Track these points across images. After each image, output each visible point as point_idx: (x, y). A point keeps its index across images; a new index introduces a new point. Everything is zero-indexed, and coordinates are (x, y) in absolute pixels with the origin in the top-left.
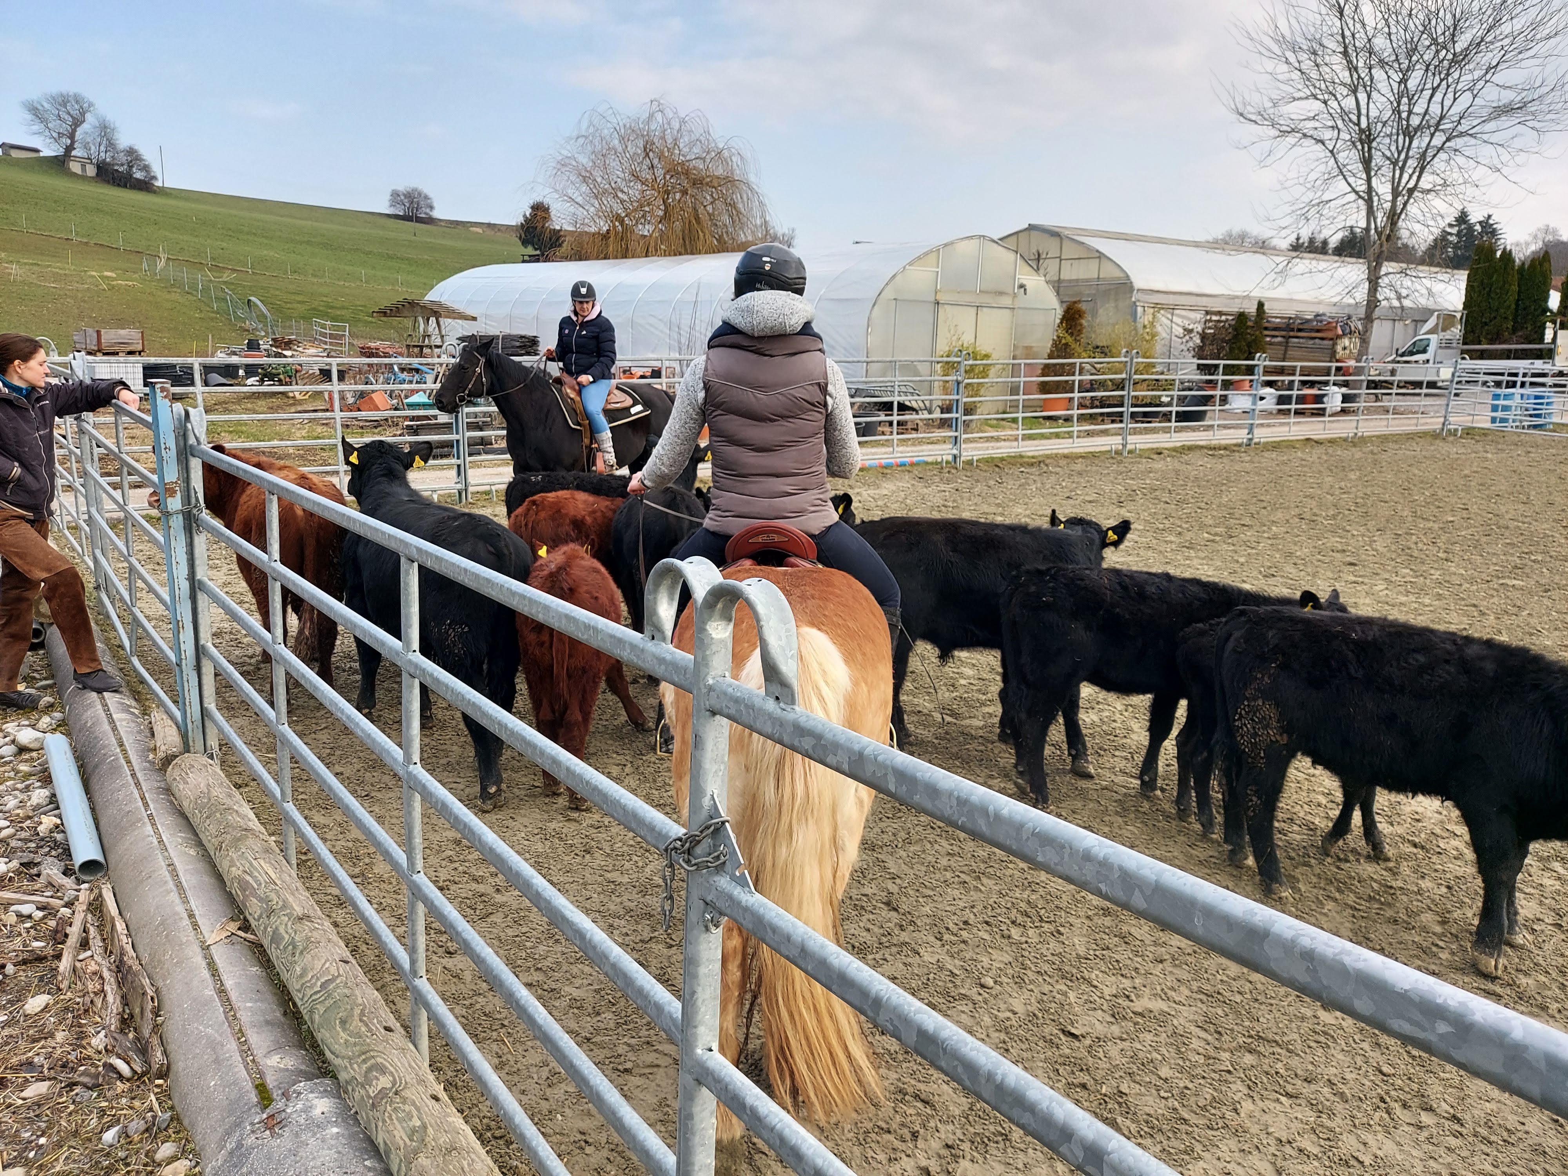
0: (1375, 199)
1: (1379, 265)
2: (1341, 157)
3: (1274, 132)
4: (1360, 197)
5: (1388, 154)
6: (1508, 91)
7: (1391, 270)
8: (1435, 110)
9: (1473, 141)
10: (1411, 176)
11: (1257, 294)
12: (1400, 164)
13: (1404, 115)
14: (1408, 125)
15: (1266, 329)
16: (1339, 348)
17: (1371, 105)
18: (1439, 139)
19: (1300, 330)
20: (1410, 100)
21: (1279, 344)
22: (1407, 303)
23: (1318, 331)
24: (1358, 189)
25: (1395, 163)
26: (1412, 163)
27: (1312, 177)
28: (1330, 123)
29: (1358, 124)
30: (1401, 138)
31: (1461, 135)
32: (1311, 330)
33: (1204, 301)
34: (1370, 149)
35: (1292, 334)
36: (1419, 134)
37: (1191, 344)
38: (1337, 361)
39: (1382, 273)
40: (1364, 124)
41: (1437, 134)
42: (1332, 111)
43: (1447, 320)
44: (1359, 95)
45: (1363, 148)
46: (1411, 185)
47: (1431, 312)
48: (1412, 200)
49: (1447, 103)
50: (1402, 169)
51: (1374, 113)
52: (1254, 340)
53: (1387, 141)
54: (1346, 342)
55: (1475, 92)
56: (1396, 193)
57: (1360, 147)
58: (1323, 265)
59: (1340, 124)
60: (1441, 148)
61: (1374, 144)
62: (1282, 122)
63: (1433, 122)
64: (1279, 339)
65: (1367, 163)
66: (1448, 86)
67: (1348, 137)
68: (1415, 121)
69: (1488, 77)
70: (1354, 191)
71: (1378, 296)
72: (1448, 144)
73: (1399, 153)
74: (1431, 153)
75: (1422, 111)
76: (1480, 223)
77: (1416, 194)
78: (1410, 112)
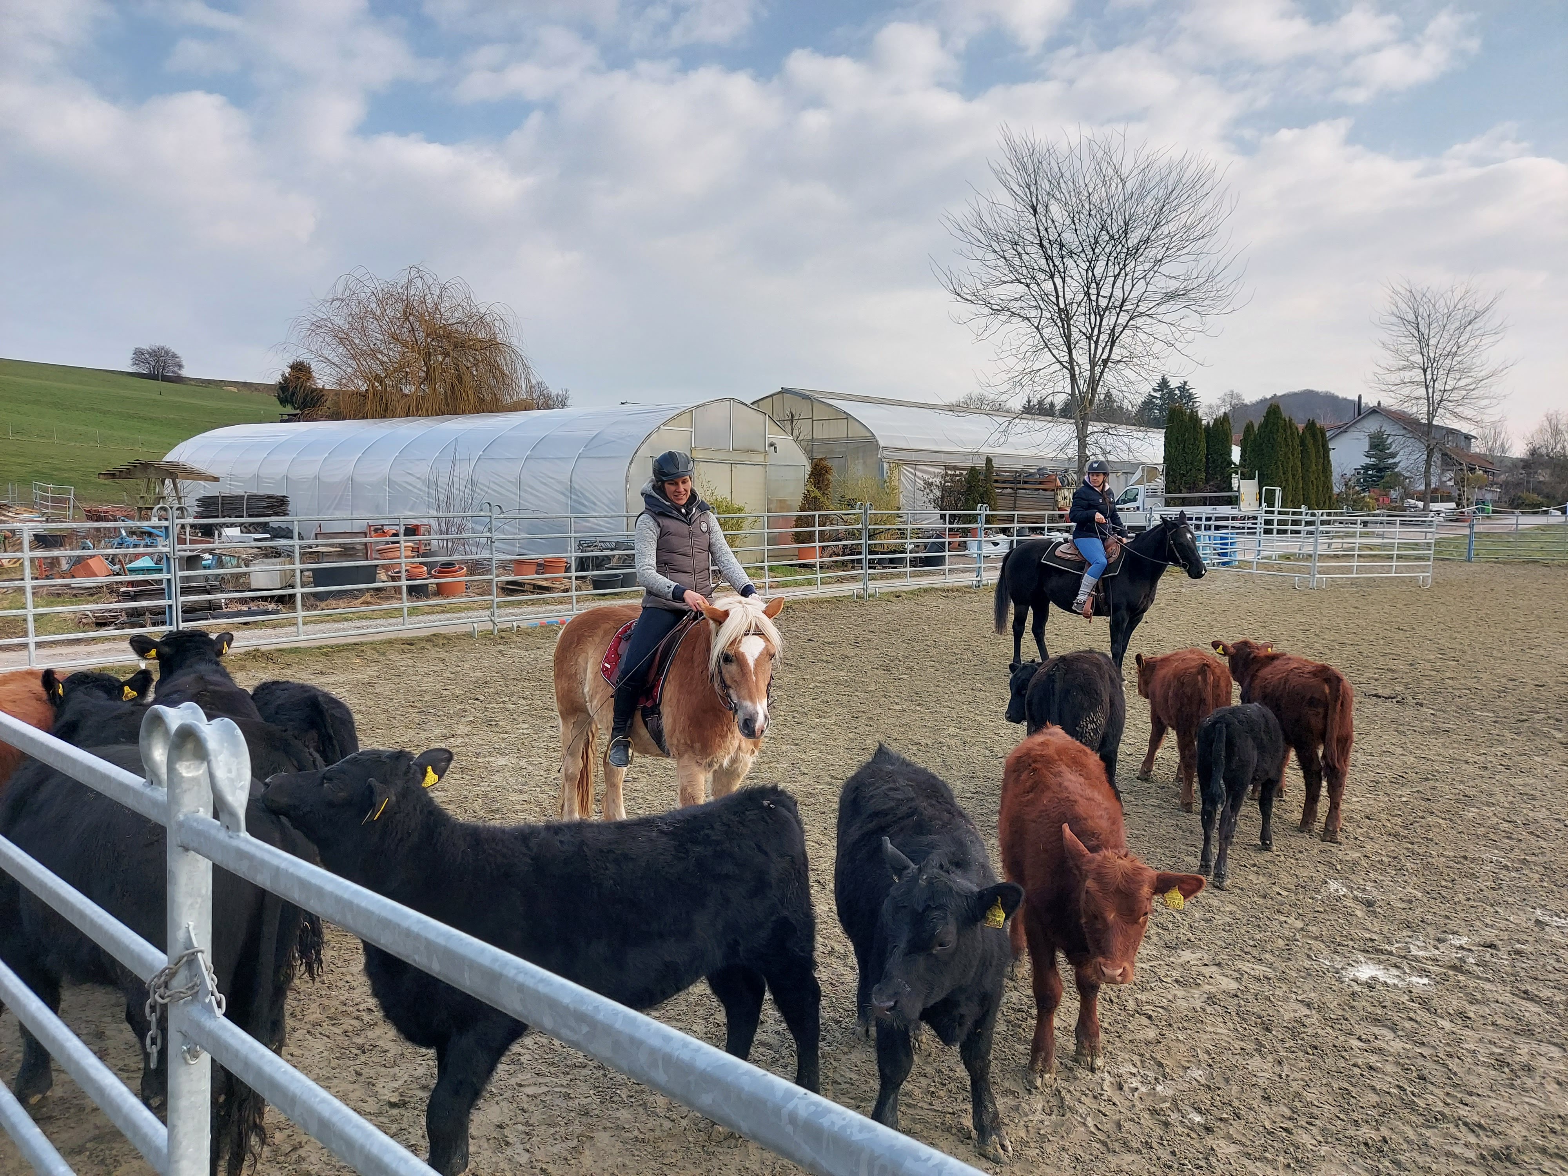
0: (1077, 368)
1: (1085, 425)
2: (1046, 332)
3: (987, 311)
4: (1064, 367)
5: (1084, 330)
6: (1173, 280)
7: (1096, 429)
8: (1118, 293)
9: (1149, 320)
10: (1104, 349)
11: (986, 450)
12: (1095, 338)
13: (1094, 298)
14: (1098, 306)
15: (996, 481)
16: (1060, 498)
17: (1066, 288)
18: (1123, 318)
19: (1025, 482)
20: (1097, 285)
21: (1009, 495)
22: (1111, 458)
23: (1041, 483)
24: (1061, 359)
25: (1089, 338)
26: (1104, 337)
27: (1024, 348)
28: (1034, 304)
29: (1058, 305)
30: (1093, 317)
31: (1141, 315)
32: (1036, 483)
33: (942, 458)
34: (1069, 325)
35: (1019, 486)
36: (1107, 313)
37: (931, 496)
38: (1060, 509)
39: (1089, 432)
40: (1062, 306)
41: (1122, 313)
42: (1034, 293)
43: (1151, 471)
44: (1055, 280)
45: (1063, 325)
46: (1105, 356)
47: (1135, 466)
48: (1107, 369)
49: (1127, 288)
50: (1096, 343)
51: (1069, 296)
52: (986, 492)
53: (1082, 318)
54: (1065, 492)
55: (1148, 280)
56: (1093, 364)
57: (1060, 324)
58: (1038, 424)
59: (1041, 303)
60: (1126, 326)
61: (1072, 322)
62: (992, 302)
63: (1117, 304)
64: (1009, 490)
65: (1068, 337)
66: (1126, 275)
67: (1049, 316)
68: (1103, 303)
69: (1156, 268)
70: (1059, 361)
71: (1087, 452)
72: (1131, 322)
73: (1093, 329)
74: (1118, 330)
75: (1108, 295)
76: (1178, 388)
77: (1110, 364)
78: (1098, 295)
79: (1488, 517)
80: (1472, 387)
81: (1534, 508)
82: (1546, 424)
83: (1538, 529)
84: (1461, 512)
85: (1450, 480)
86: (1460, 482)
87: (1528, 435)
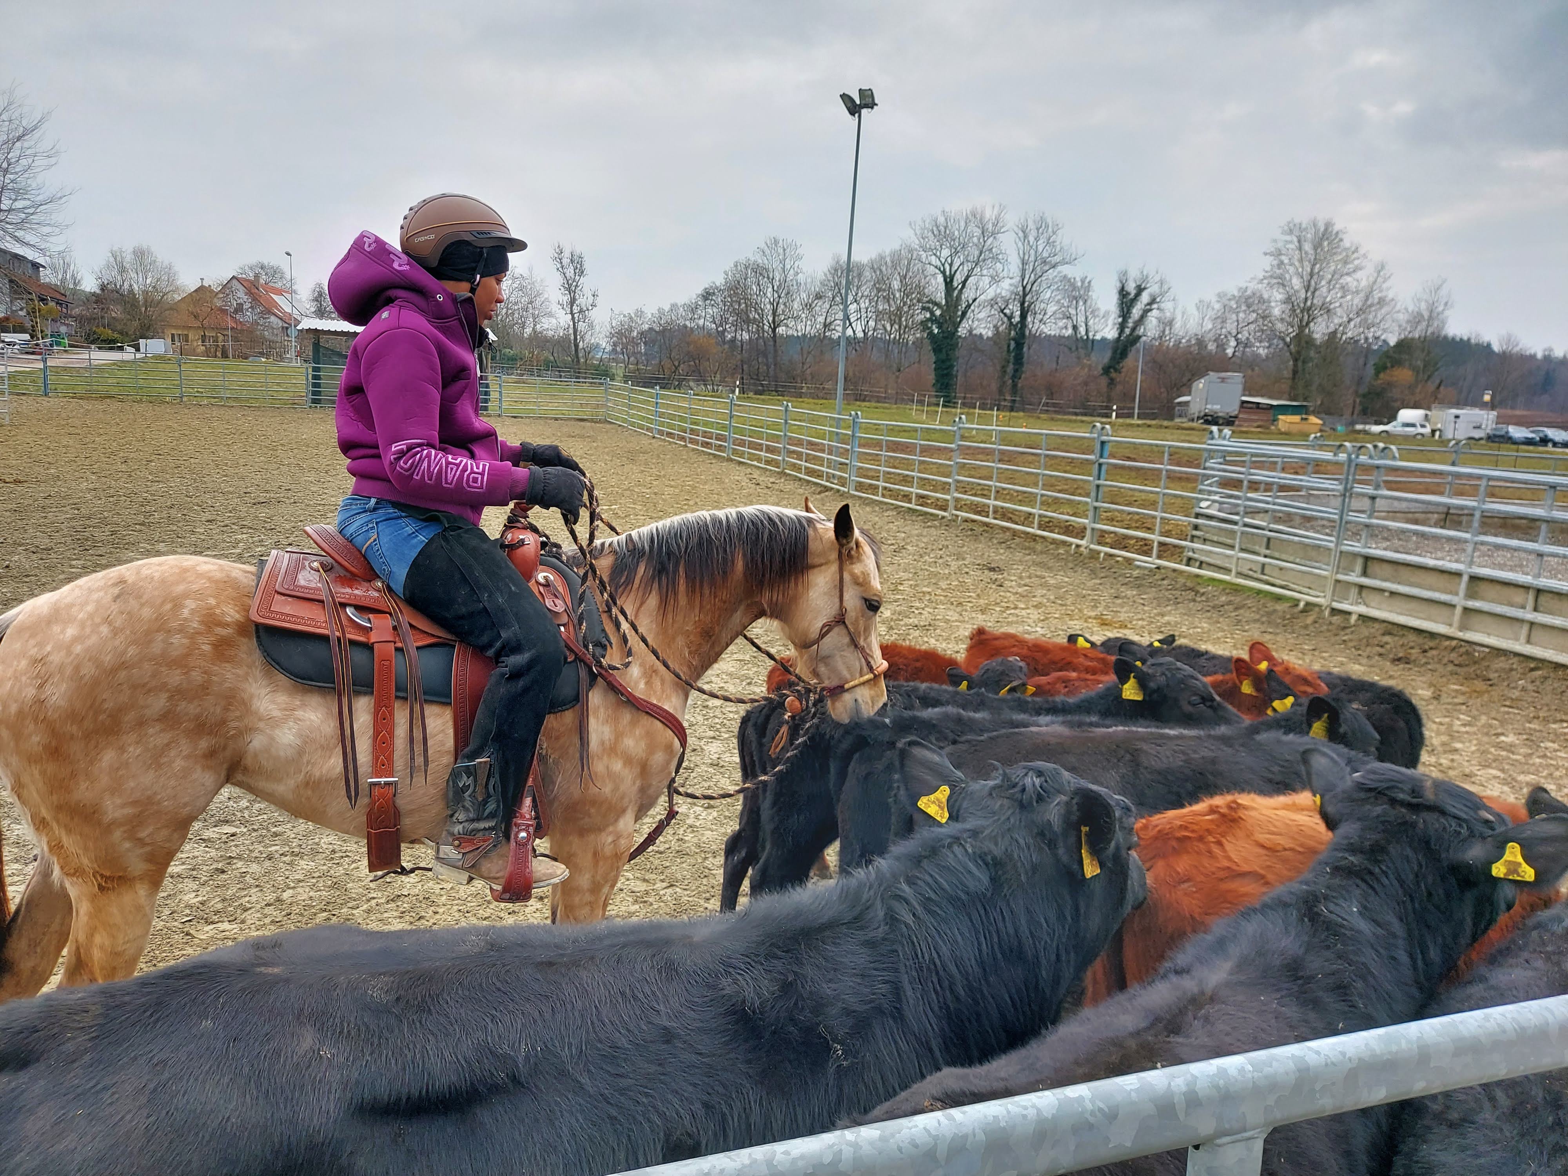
79: (66, 351)
80: (31, 211)
81: (110, 344)
82: (112, 259)
83: (114, 364)
84: (37, 345)
85: (21, 309)
86: (32, 313)
87: (97, 269)
